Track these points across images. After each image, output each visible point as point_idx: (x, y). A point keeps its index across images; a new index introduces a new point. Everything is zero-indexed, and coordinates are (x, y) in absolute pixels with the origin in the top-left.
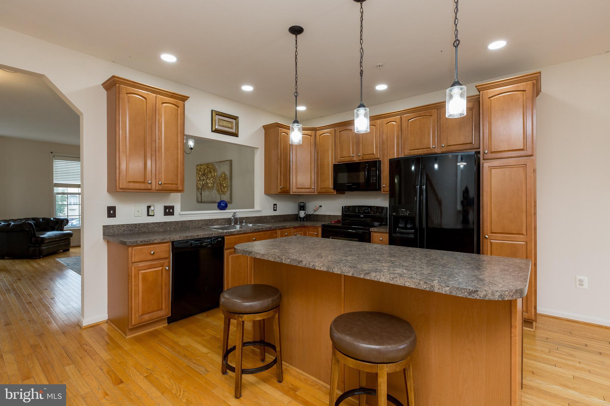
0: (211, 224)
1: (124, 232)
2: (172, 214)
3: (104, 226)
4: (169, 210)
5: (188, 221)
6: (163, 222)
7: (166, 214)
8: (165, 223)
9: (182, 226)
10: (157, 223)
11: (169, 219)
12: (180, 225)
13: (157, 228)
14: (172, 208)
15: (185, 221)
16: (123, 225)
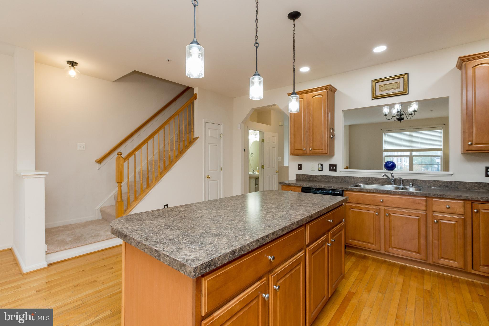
0: (371, 181)
1: (305, 179)
2: (335, 170)
3: (296, 174)
4: (333, 168)
5: (348, 177)
6: (328, 176)
7: (331, 170)
8: (329, 176)
9: (342, 180)
10: (323, 176)
11: (333, 174)
12: (340, 179)
13: (323, 179)
14: (335, 166)
15: (345, 177)
16: (304, 175)
